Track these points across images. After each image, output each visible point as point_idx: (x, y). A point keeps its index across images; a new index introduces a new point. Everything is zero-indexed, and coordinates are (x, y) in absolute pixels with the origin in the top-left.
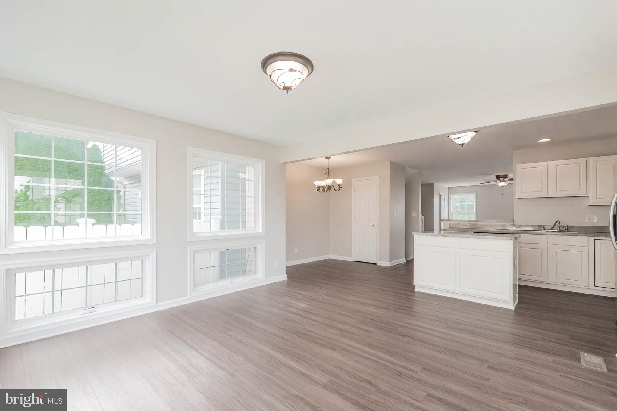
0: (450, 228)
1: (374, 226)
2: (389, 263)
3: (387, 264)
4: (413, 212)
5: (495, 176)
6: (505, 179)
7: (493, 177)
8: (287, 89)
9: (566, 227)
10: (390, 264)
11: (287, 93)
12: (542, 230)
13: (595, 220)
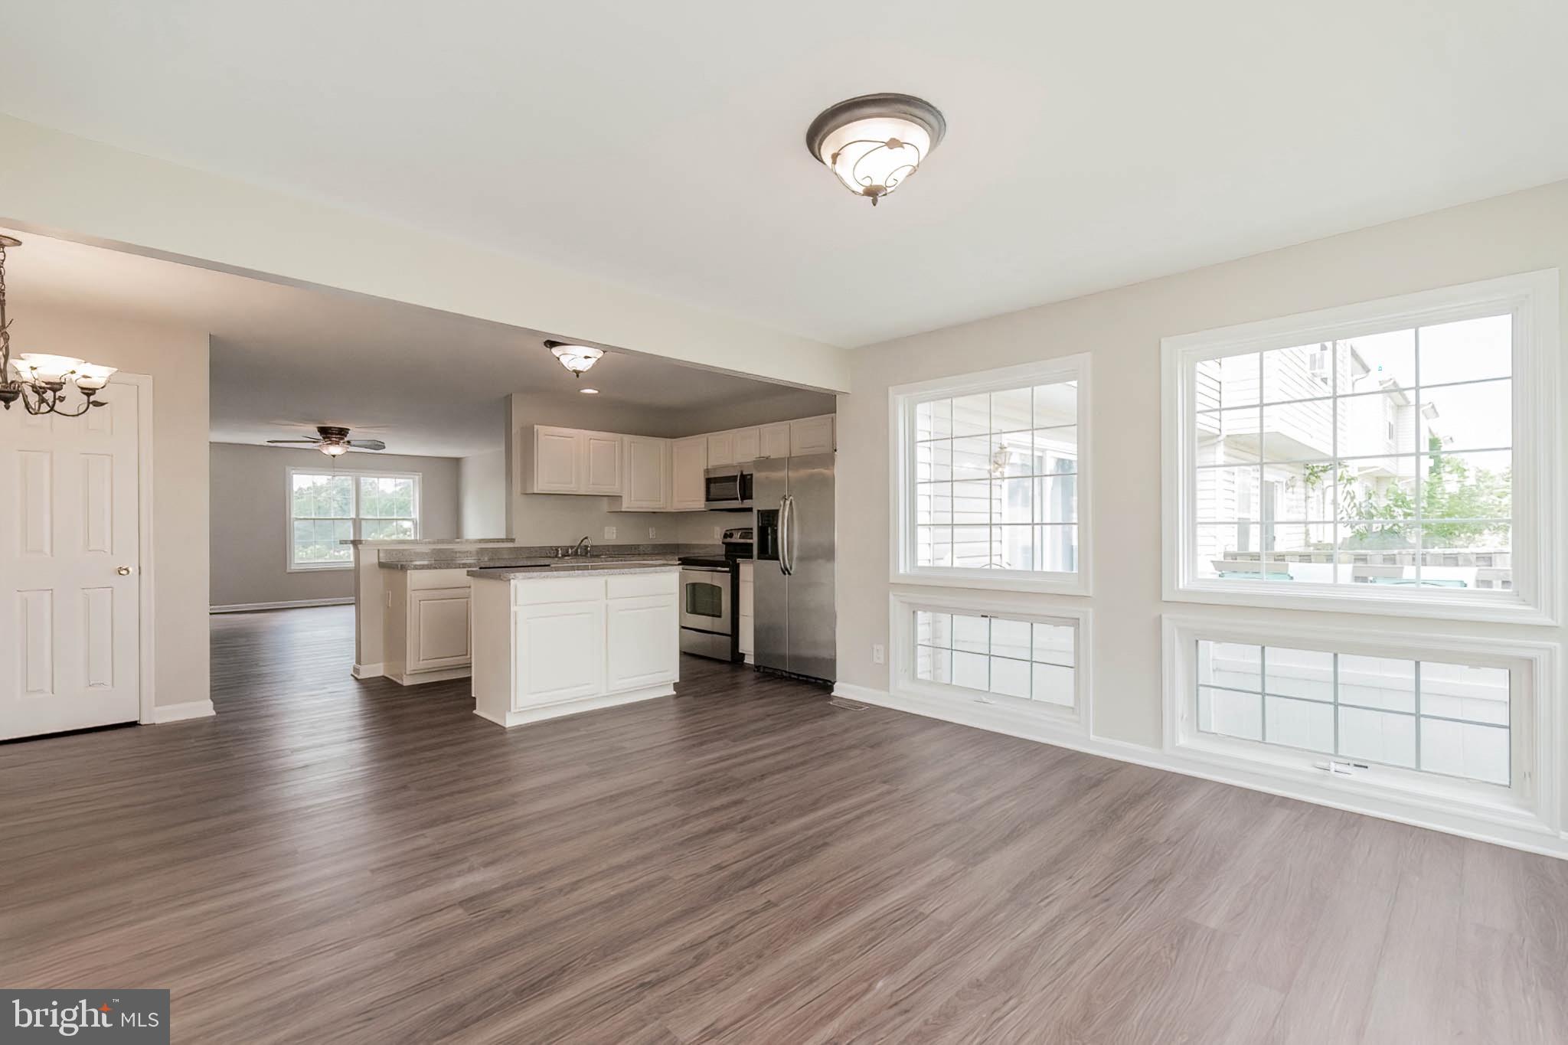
5: (317, 429)
6: (341, 439)
8: (873, 193)
11: (875, 205)
12: (558, 553)
13: (615, 536)
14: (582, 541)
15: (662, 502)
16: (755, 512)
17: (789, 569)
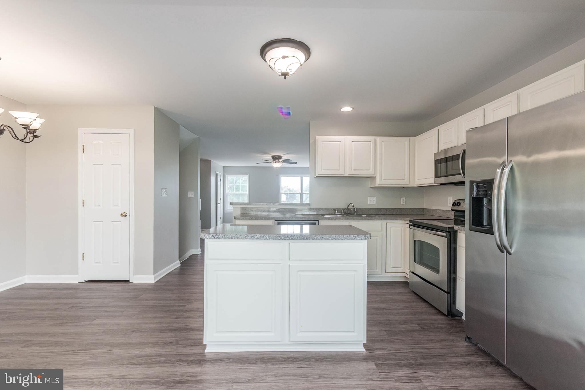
0: (241, 214)
1: (125, 216)
2: (153, 276)
3: (150, 279)
4: (189, 193)
5: (271, 157)
6: (279, 160)
7: (269, 157)
9: (355, 209)
10: (155, 278)
12: (335, 213)
13: (375, 202)
14: (349, 206)
15: (406, 180)
16: (468, 184)
17: (508, 247)
